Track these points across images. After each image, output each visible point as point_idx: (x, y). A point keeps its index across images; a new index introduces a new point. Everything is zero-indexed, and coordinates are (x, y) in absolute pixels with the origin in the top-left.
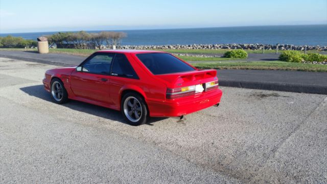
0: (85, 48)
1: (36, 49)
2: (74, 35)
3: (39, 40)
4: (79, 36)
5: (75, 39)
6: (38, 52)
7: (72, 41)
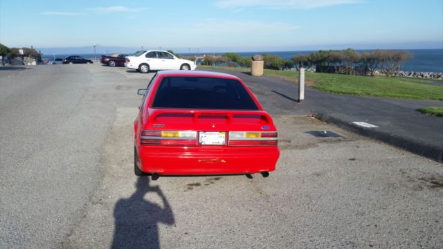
0: (351, 72)
1: (248, 70)
2: (336, 54)
3: (253, 59)
4: (343, 56)
5: (337, 60)
6: (250, 74)
7: (332, 62)
